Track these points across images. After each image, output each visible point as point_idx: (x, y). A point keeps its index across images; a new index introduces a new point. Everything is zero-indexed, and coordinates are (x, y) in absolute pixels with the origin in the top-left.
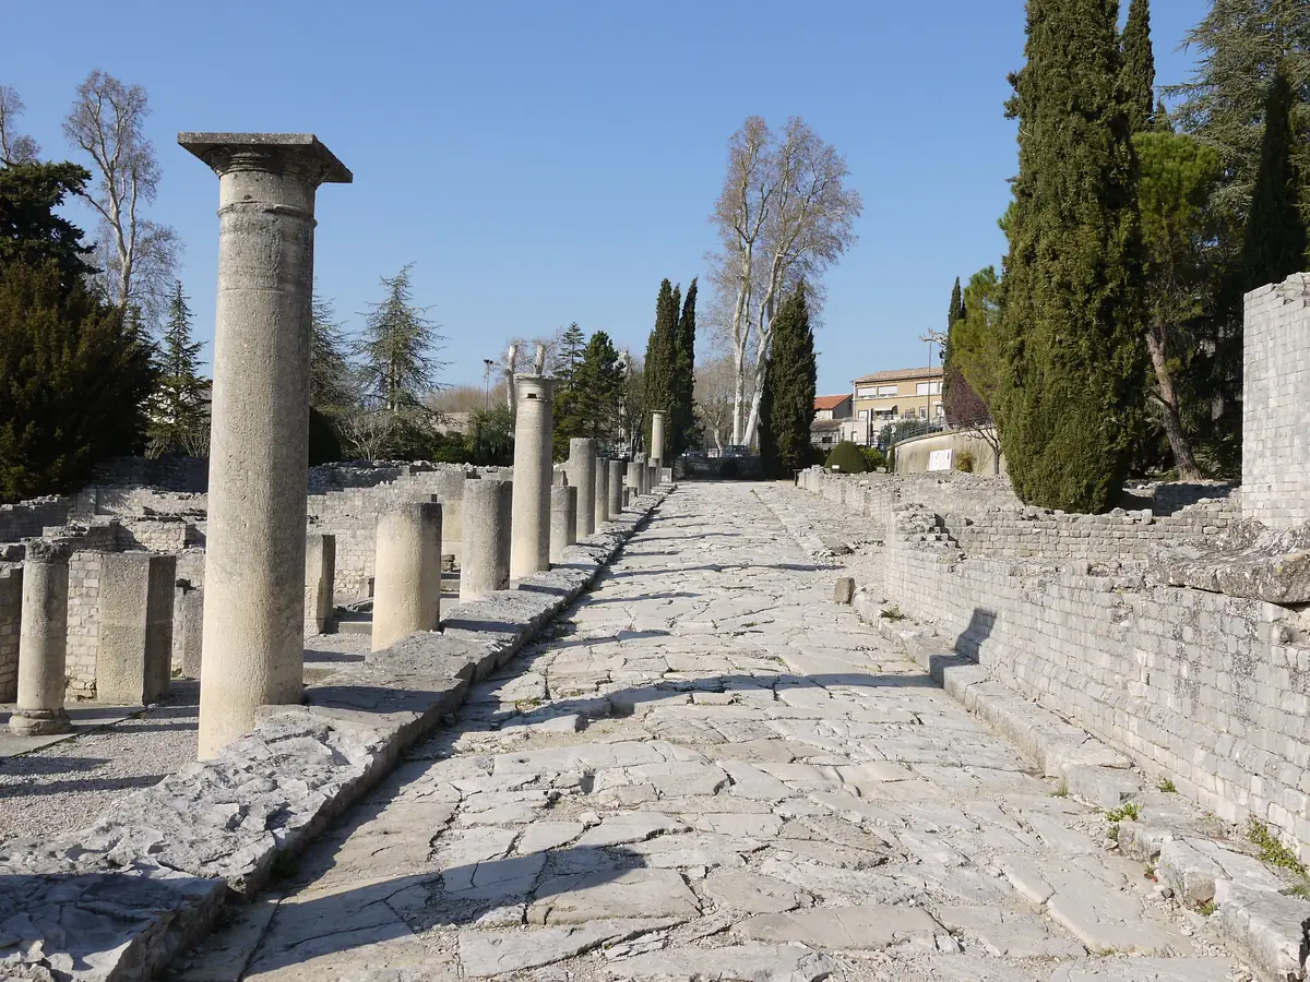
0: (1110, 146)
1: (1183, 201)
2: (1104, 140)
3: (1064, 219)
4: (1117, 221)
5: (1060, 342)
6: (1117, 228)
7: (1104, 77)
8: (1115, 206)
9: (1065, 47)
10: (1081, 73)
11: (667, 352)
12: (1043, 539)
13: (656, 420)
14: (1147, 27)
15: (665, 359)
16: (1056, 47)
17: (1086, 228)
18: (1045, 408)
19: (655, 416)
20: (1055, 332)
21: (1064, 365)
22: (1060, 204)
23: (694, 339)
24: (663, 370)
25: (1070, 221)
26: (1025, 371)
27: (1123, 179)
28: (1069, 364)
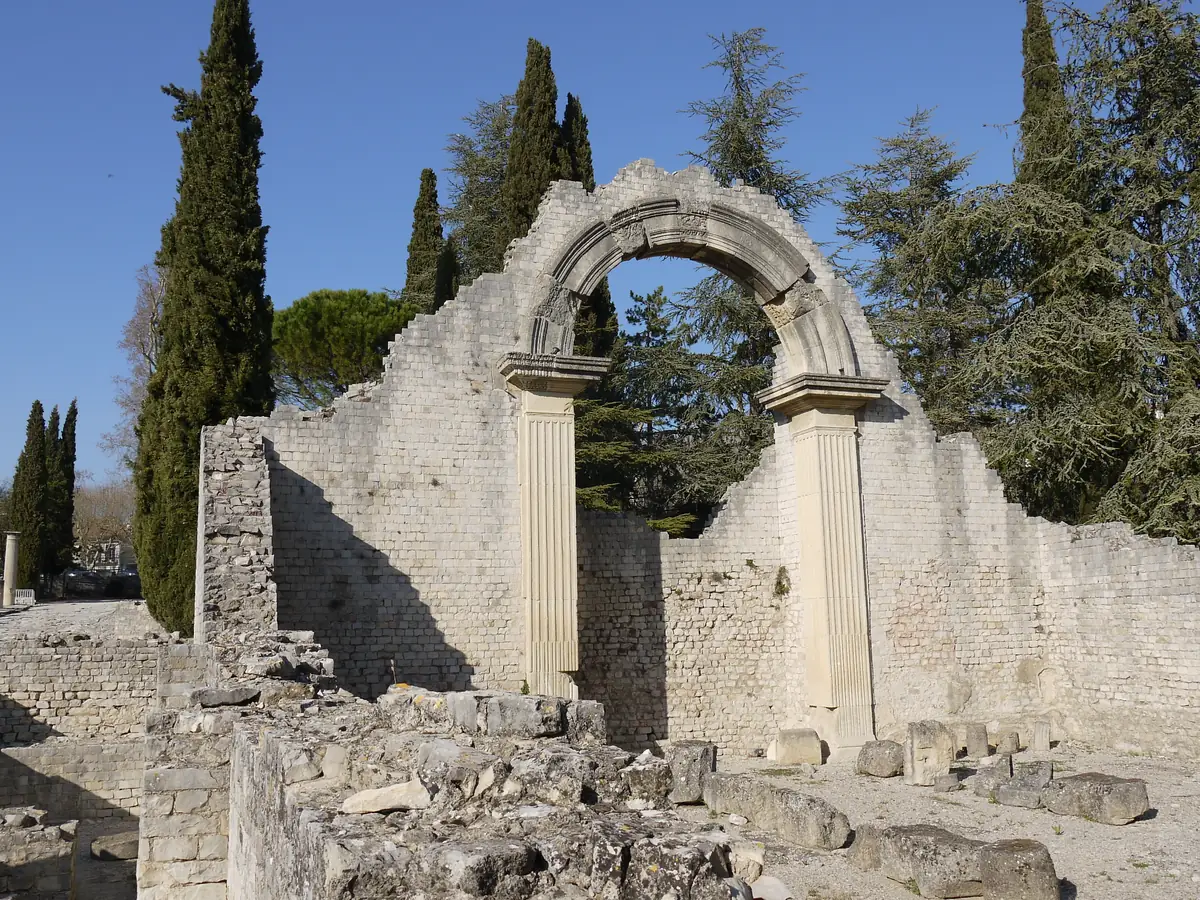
0: (233, 296)
1: (368, 349)
2: (227, 291)
3: (187, 359)
4: (237, 363)
5: (178, 472)
6: (237, 371)
7: (232, 238)
8: (236, 351)
9: (198, 207)
10: (211, 231)
11: (36, 473)
12: (63, 666)
13: (10, 543)
14: (435, 201)
15: (34, 480)
16: (191, 207)
17: (207, 369)
18: (167, 533)
19: (9, 537)
20: (174, 464)
21: (182, 494)
22: (184, 346)
23: (75, 459)
24: (30, 491)
25: (191, 362)
26: (153, 499)
27: (247, 327)
28: (185, 494)
